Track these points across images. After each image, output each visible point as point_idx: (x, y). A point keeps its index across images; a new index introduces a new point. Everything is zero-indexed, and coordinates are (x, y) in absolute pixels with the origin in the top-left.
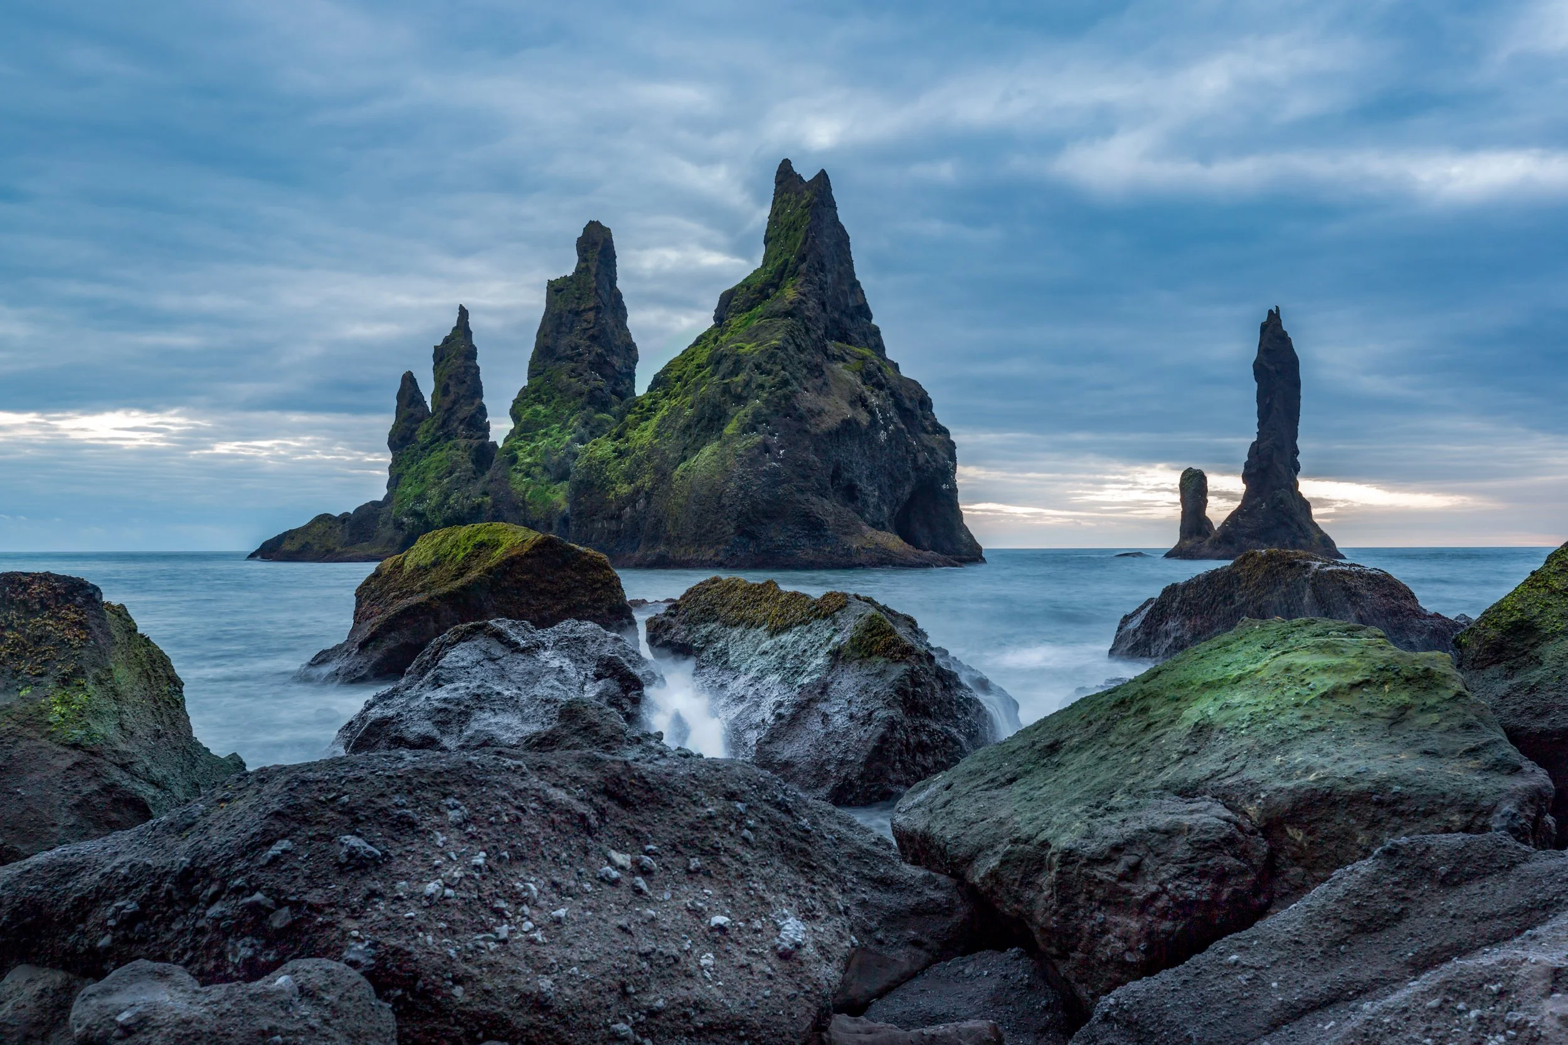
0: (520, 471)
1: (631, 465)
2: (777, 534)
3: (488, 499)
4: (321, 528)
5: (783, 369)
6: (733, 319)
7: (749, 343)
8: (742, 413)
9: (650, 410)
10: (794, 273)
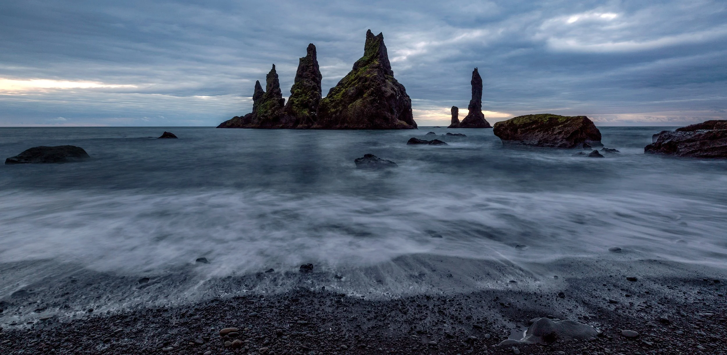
0: (295, 106)
1: (335, 104)
2: (378, 121)
3: (286, 113)
4: (236, 120)
5: (378, 81)
6: (360, 69)
7: (368, 74)
8: (368, 92)
9: (338, 91)
10: (376, 57)
